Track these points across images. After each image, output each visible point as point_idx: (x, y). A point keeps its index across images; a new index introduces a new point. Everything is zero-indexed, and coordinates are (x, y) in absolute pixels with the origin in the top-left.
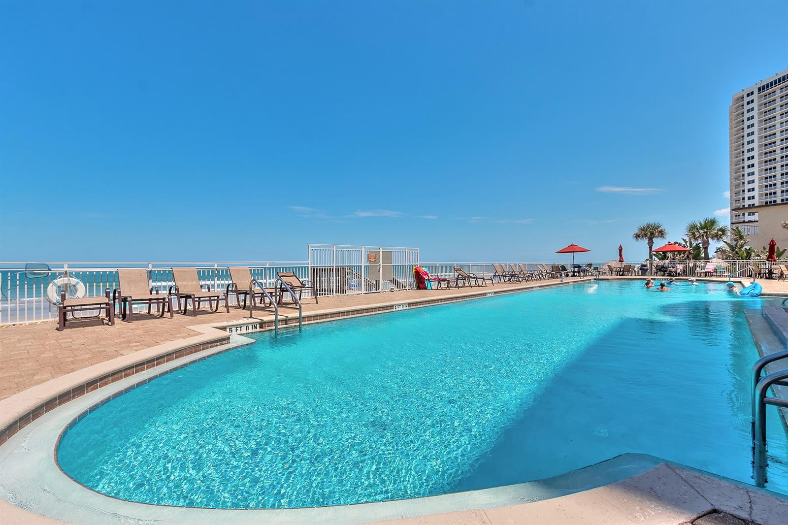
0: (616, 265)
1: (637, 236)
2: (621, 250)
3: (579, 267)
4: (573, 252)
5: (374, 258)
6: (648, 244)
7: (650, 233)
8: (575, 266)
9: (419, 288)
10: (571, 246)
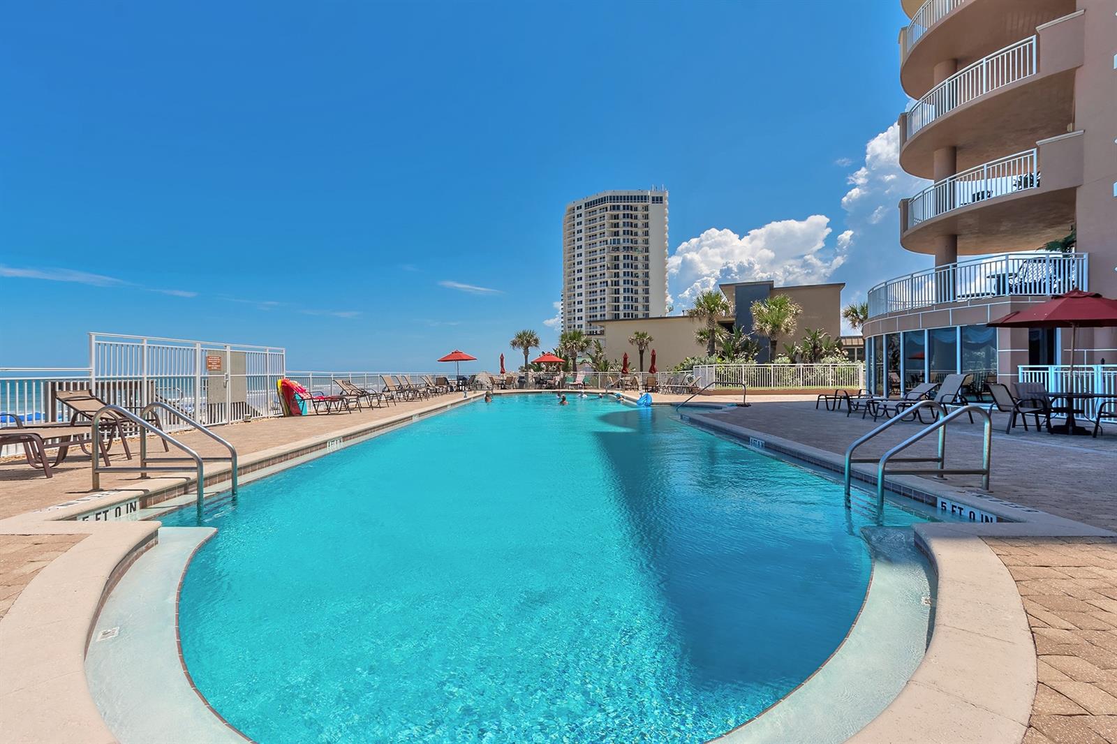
0: (498, 378)
1: (514, 344)
2: (502, 360)
3: (464, 379)
4: (458, 360)
5: (218, 364)
6: (524, 353)
7: (526, 341)
8: (459, 378)
9: (290, 414)
10: (456, 352)
